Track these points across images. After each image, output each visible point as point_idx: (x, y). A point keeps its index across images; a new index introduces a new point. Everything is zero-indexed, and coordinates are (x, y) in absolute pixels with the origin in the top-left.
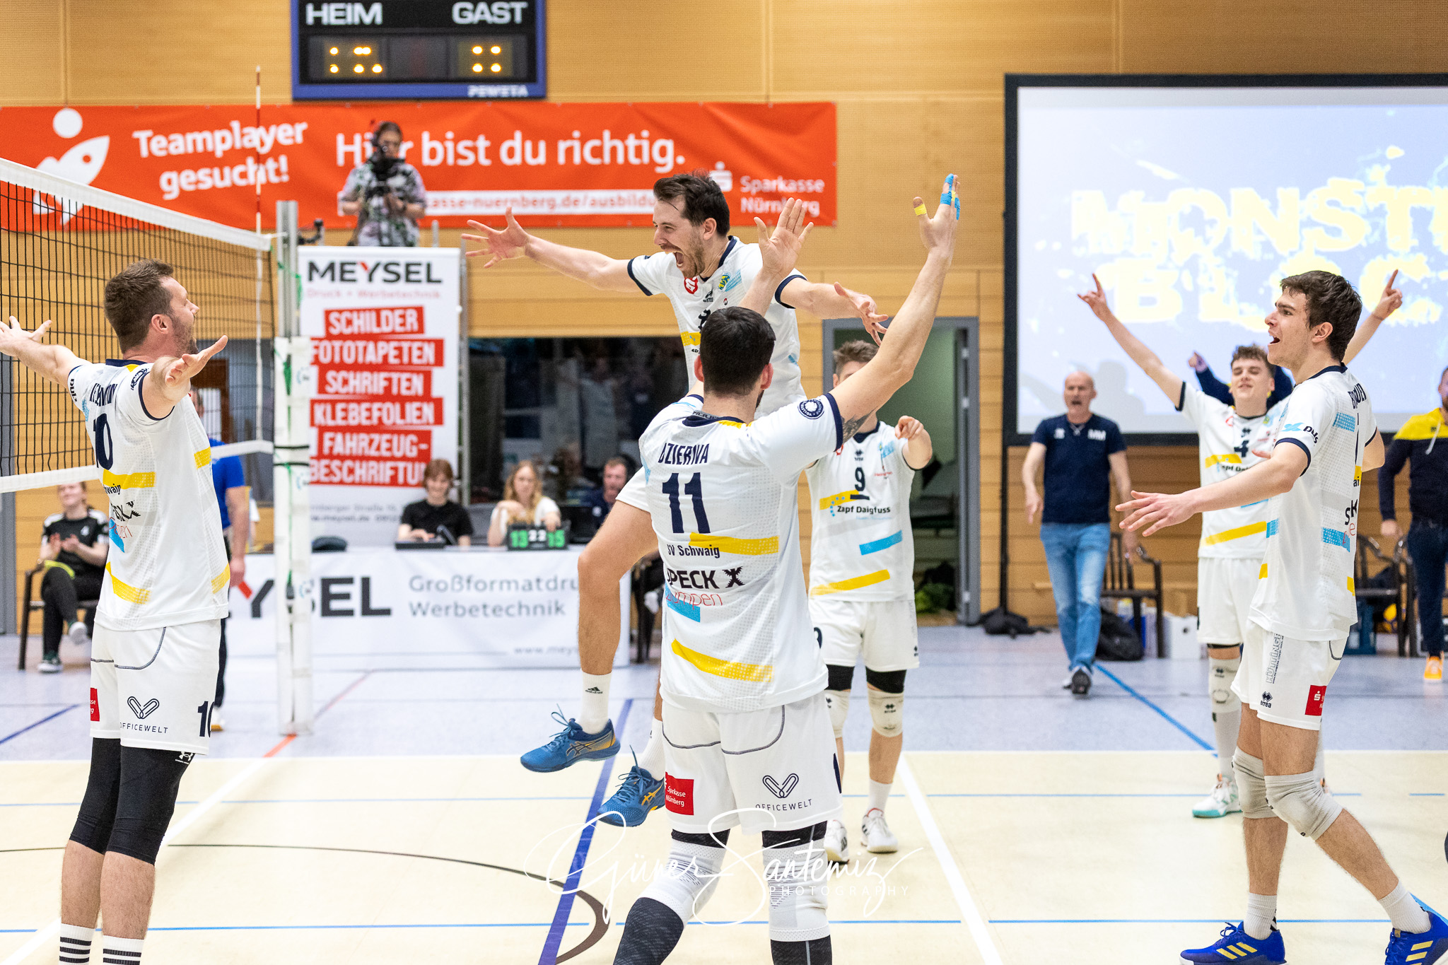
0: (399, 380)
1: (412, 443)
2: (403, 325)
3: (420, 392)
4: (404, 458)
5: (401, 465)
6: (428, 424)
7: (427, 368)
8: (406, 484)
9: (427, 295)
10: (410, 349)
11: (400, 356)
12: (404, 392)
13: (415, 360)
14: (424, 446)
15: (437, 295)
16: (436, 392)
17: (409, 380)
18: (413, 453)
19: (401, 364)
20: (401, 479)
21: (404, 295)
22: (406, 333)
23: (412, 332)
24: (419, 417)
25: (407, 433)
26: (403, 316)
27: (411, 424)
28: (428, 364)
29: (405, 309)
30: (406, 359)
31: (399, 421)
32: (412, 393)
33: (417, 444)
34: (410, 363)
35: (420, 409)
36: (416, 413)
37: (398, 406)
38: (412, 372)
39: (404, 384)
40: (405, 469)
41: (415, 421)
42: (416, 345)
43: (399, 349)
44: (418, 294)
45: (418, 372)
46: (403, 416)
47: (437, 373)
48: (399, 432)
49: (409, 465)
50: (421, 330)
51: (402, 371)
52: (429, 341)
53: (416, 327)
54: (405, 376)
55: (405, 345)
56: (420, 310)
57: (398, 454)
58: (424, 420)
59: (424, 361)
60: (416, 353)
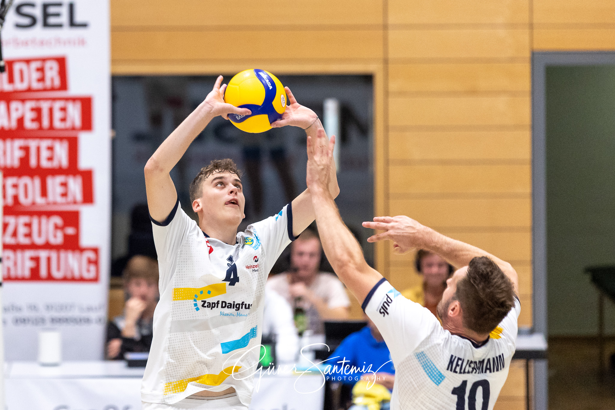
0: (38, 149)
1: (56, 227)
2: (42, 79)
3: (65, 163)
4: (47, 246)
5: (43, 254)
6: (75, 202)
7: (71, 134)
8: (50, 278)
9: (69, 42)
10: (51, 110)
11: (38, 119)
12: (45, 164)
13: (57, 124)
14: (70, 231)
15: (82, 42)
16: (84, 163)
17: (51, 149)
18: (59, 239)
19: (41, 128)
20: (43, 272)
21: (42, 43)
22: (45, 90)
23: (53, 89)
24: (64, 195)
25: (49, 214)
26: (41, 70)
27: (55, 203)
28: (73, 129)
29: (44, 60)
30: (46, 123)
31: (40, 200)
32: (55, 164)
33: (62, 228)
34: (51, 127)
35: (64, 185)
36: (60, 190)
37: (37, 182)
38: (54, 138)
39: (45, 154)
40: (49, 259)
41: (59, 199)
42: (58, 105)
43: (38, 111)
44: (58, 41)
45: (61, 139)
46: (44, 193)
47: (84, 138)
48: (40, 214)
49: (54, 255)
50: (64, 86)
51: (42, 138)
52: (74, 99)
53: (57, 83)
54: (45, 144)
55: (45, 106)
56: (61, 62)
57: (39, 241)
58: (70, 198)
59: (68, 124)
60: (58, 115)
